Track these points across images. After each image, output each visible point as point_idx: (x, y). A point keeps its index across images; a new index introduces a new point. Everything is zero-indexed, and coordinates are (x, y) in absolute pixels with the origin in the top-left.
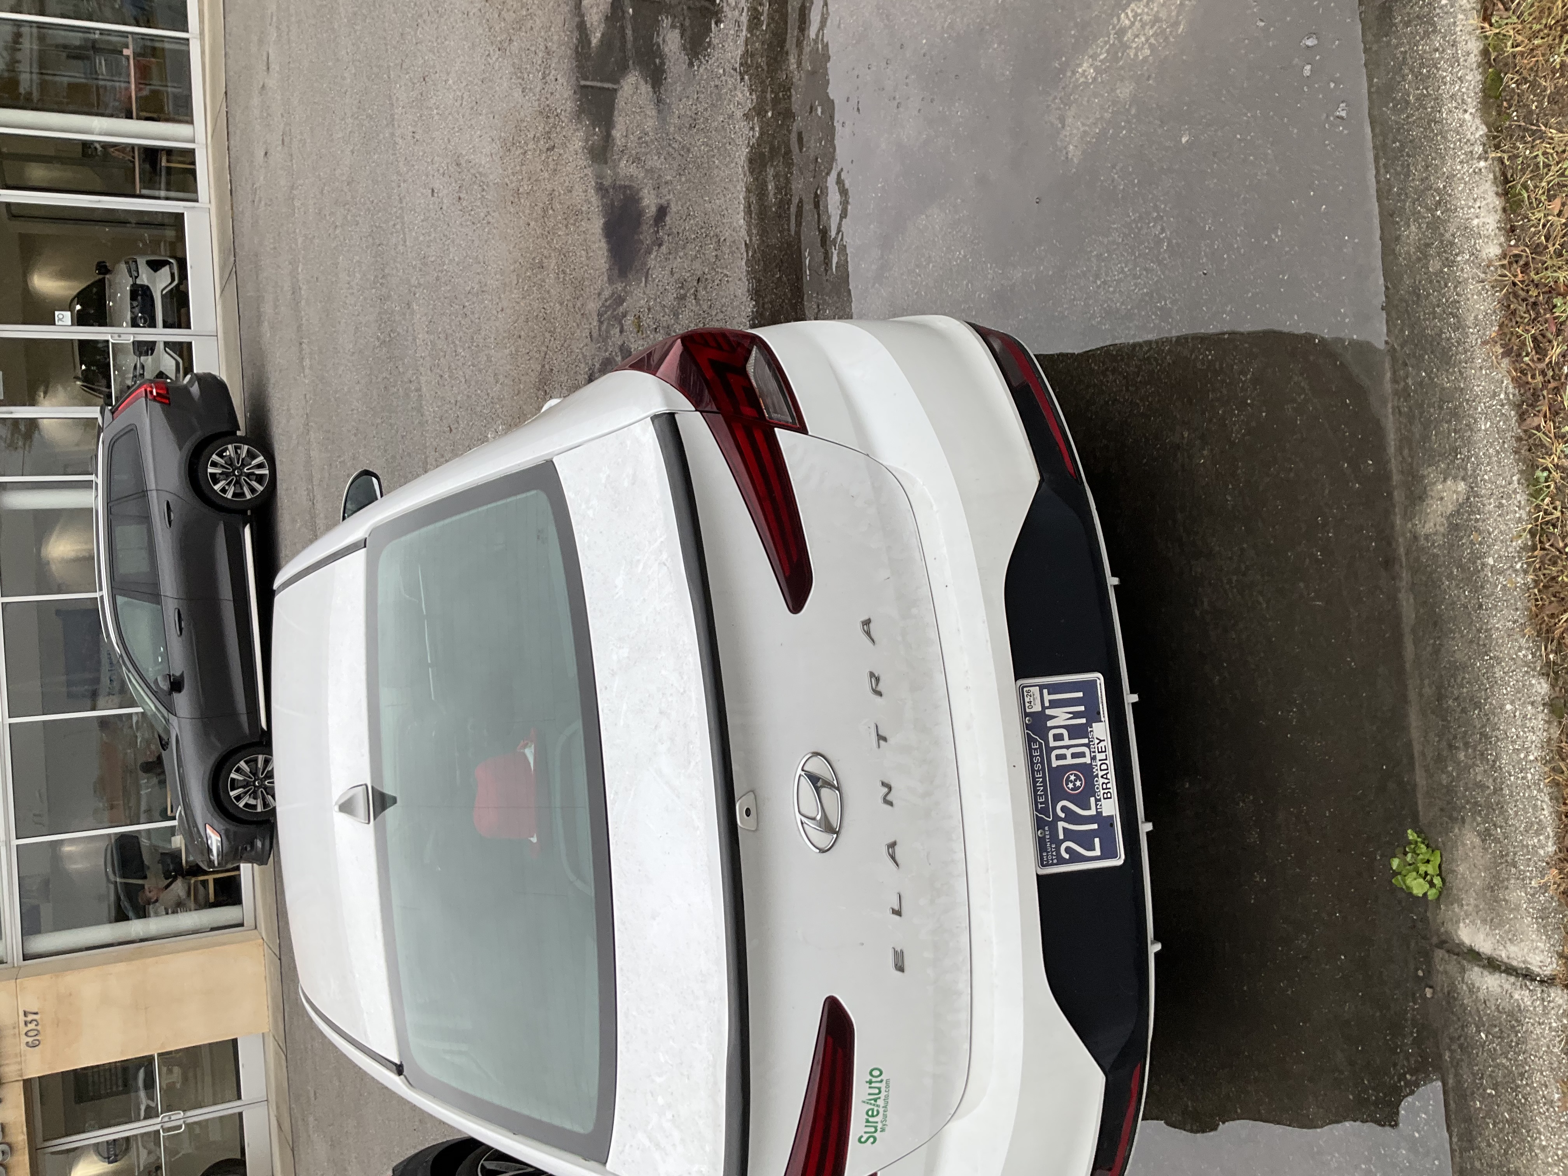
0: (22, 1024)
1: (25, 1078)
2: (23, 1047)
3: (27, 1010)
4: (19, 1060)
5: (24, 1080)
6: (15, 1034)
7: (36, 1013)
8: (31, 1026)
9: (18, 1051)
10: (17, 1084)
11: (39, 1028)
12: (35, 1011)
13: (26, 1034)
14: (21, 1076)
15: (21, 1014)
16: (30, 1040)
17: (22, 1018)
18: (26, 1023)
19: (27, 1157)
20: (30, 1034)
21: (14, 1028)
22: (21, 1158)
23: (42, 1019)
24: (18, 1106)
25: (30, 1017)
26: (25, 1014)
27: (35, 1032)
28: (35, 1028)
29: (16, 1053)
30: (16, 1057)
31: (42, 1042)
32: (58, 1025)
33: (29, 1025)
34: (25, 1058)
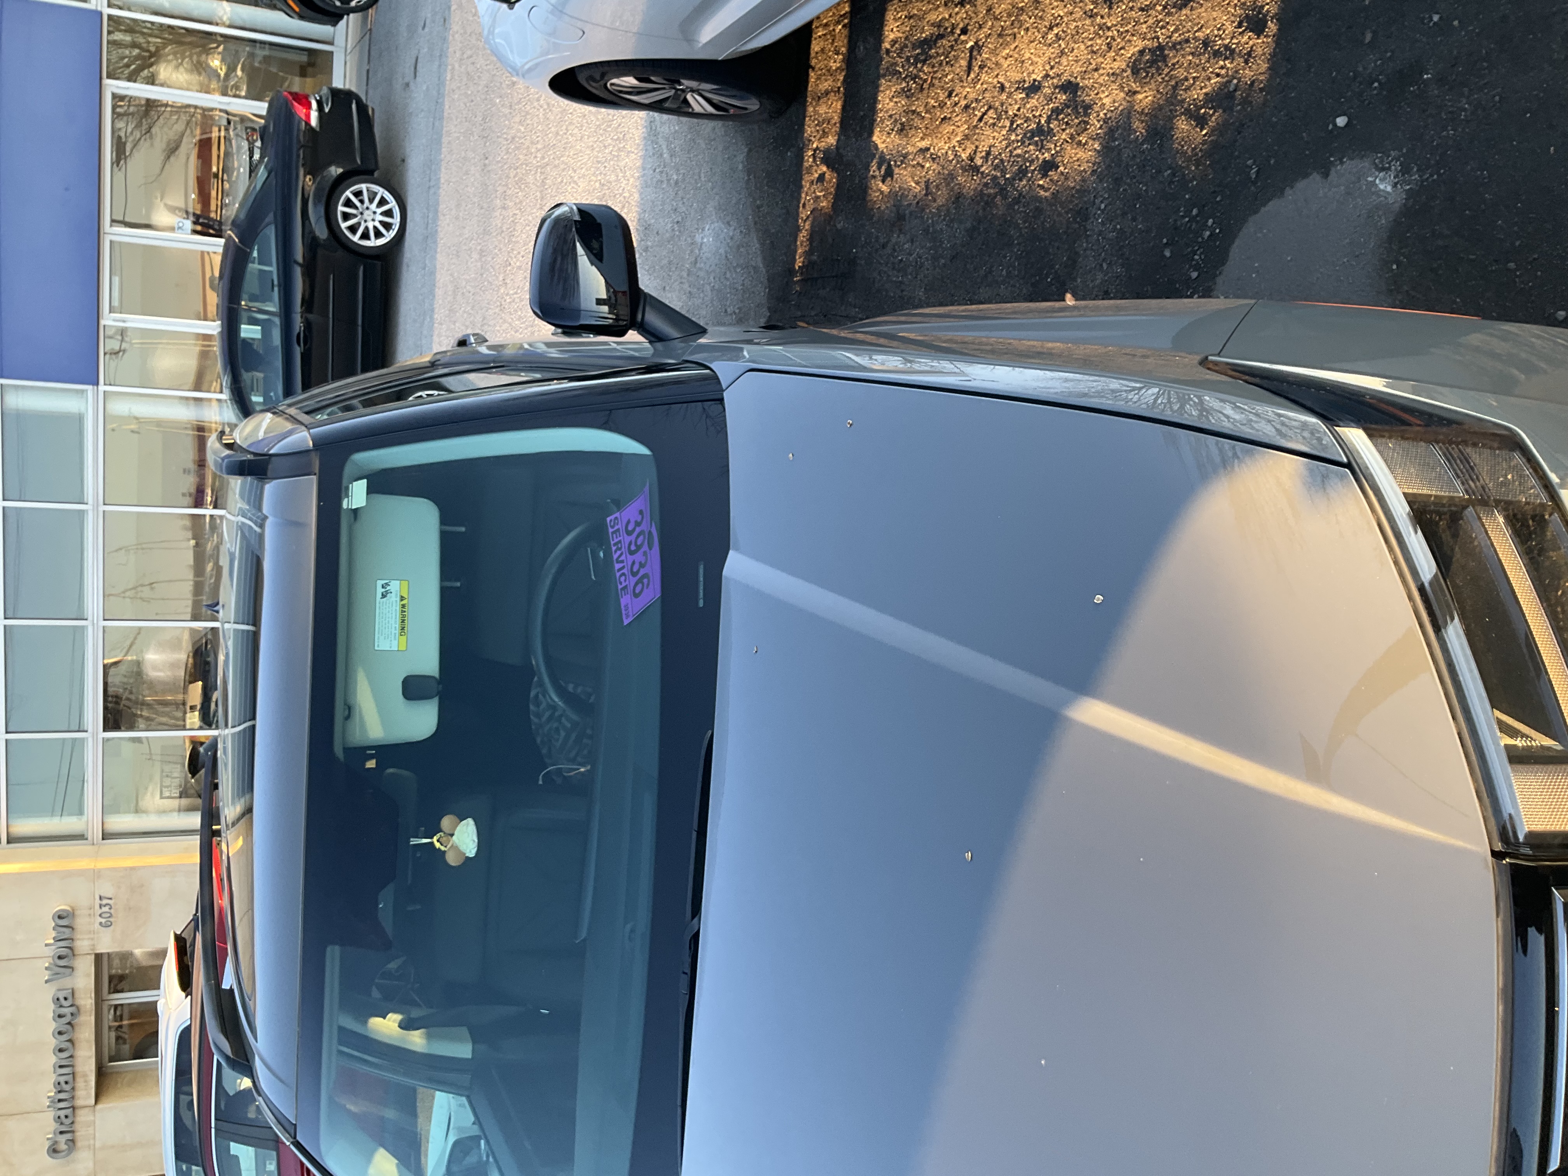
0: (97, 907)
1: (96, 952)
2: (97, 925)
3: (102, 895)
4: (92, 936)
5: (95, 954)
6: (90, 915)
7: (111, 899)
8: (106, 909)
9: (92, 929)
10: (88, 956)
11: (112, 911)
12: (110, 897)
13: (100, 915)
14: (93, 950)
15: (97, 898)
16: (103, 921)
17: (98, 901)
18: (101, 906)
19: (93, 1018)
20: (103, 915)
21: (90, 909)
22: (88, 1018)
23: (115, 904)
24: (88, 975)
25: (105, 902)
26: (101, 898)
27: (109, 915)
28: (109, 911)
29: (90, 931)
30: (90, 934)
31: (114, 923)
32: (129, 910)
33: (103, 908)
34: (98, 935)
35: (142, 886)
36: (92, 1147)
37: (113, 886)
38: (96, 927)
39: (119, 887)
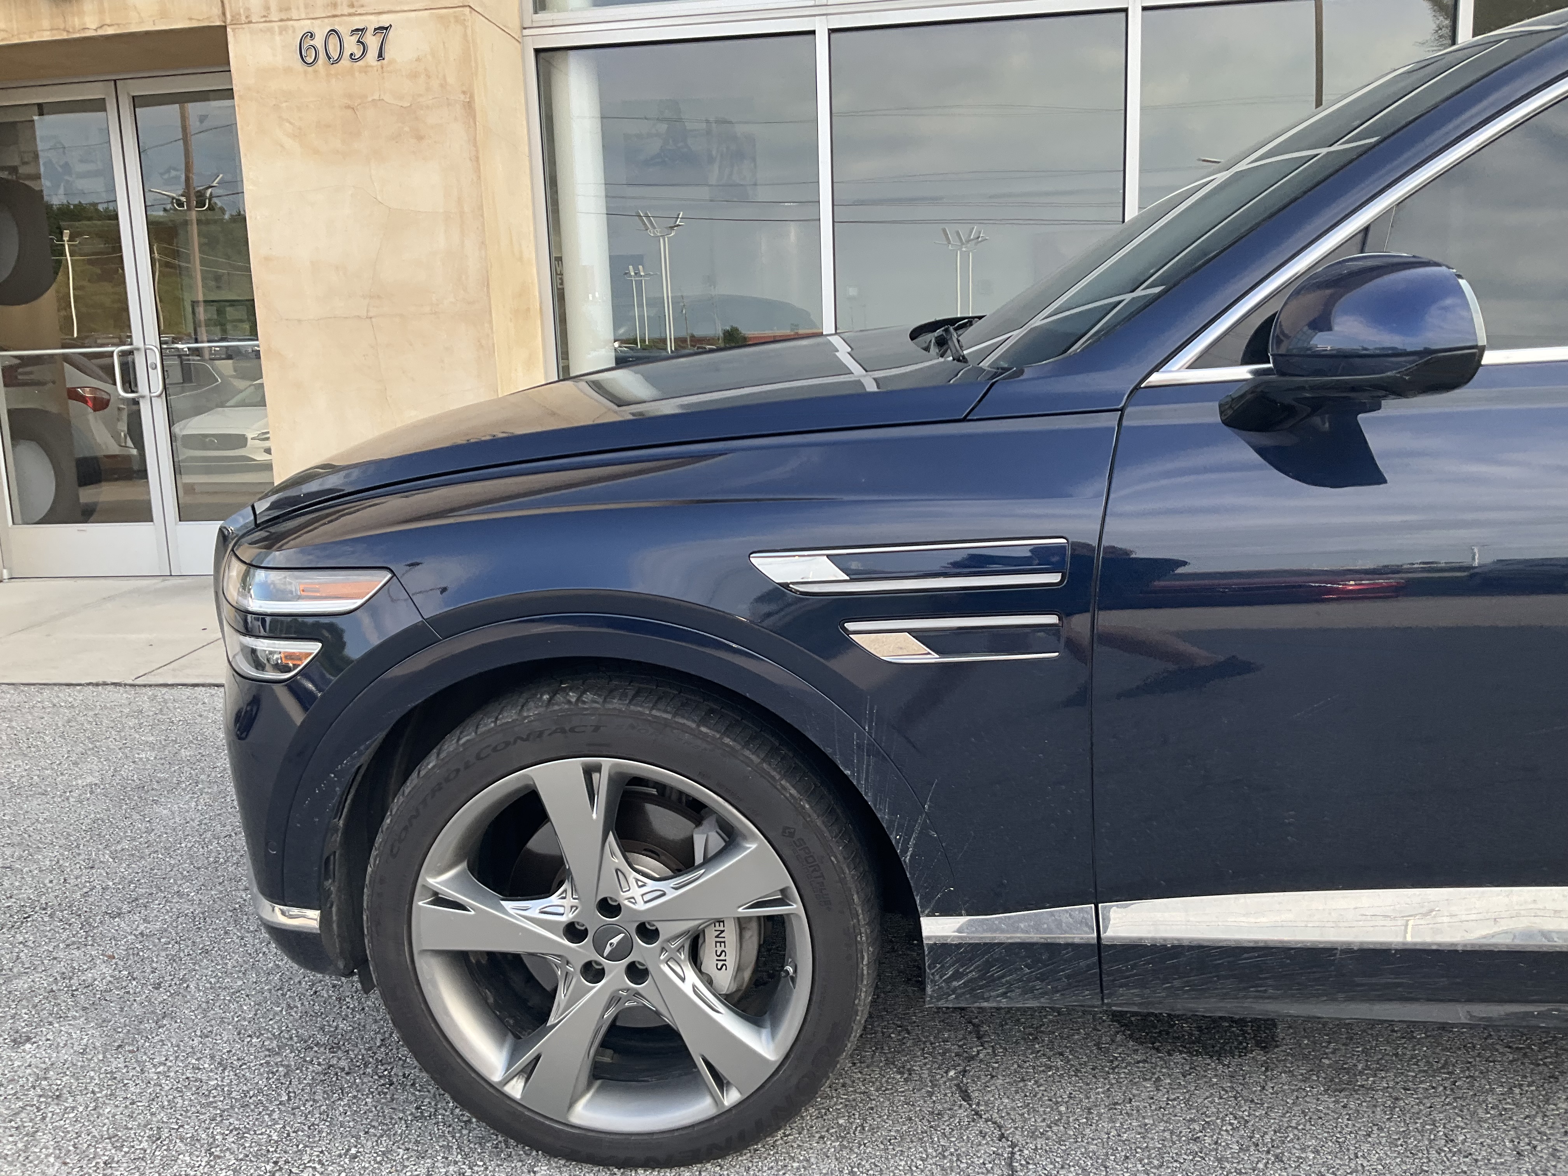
0: (358, 22)
1: (229, 31)
2: (306, 26)
3: (392, 33)
4: (274, 16)
5: (225, 28)
7: (380, 55)
8: (351, 45)
9: (294, 14)
11: (345, 62)
12: (387, 55)
13: (333, 32)
14: (236, 22)
15: (384, 20)
16: (318, 42)
17: (373, 21)
18: (360, 31)
19: (46, 36)
20: (333, 41)
22: (44, 22)
23: (365, 70)
24: (164, 14)
25: (373, 42)
26: (383, 30)
27: (335, 55)
28: (347, 54)
29: (288, 9)
30: (281, 10)
31: (310, 69)
32: (348, 107)
33: (355, 38)
34: (277, 29)
35: (420, 138)
37: (418, 60)
38: (302, 22)
39: (414, 76)
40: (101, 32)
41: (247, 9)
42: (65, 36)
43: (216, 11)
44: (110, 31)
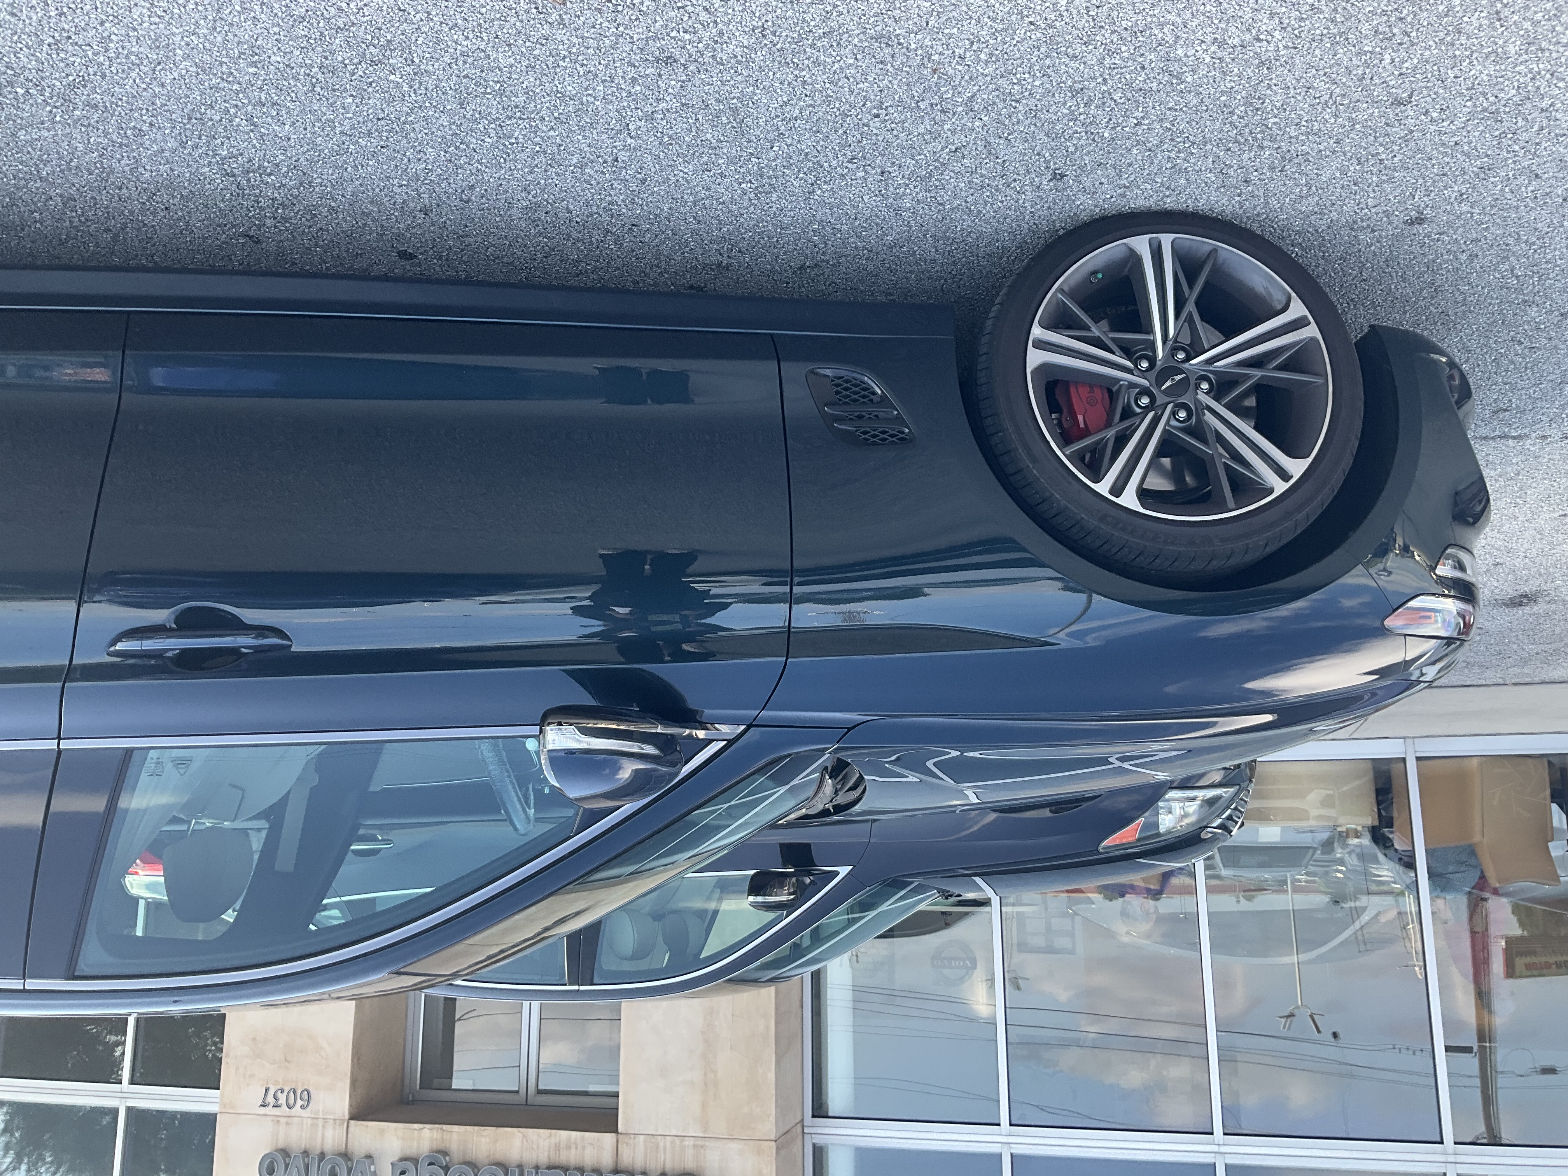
0: (276, 1111)
1: (347, 1117)
2: (304, 1113)
3: (260, 1103)
4: (320, 1122)
5: (350, 1118)
6: (287, 1124)
7: (267, 1091)
8: (282, 1099)
9: (310, 1121)
11: (286, 1090)
12: (264, 1090)
13: (290, 1107)
14: (342, 1121)
15: (263, 1110)
16: (299, 1103)
17: (269, 1110)
18: (276, 1106)
19: (456, 1128)
20: (291, 1102)
21: (278, 1122)
23: (276, 1083)
24: (382, 1132)
25: (270, 1099)
26: (263, 1105)
27: (292, 1094)
28: (285, 1093)
29: (312, 1125)
30: (317, 1125)
31: (306, 1087)
32: (288, 1062)
33: (280, 1102)
34: (321, 1113)
35: (254, 1039)
36: (700, 1142)
37: (248, 1085)
38: (307, 1115)
39: (252, 1076)
40: (421, 1126)
41: (334, 1128)
42: (445, 1127)
43: (351, 1129)
44: (416, 1126)
